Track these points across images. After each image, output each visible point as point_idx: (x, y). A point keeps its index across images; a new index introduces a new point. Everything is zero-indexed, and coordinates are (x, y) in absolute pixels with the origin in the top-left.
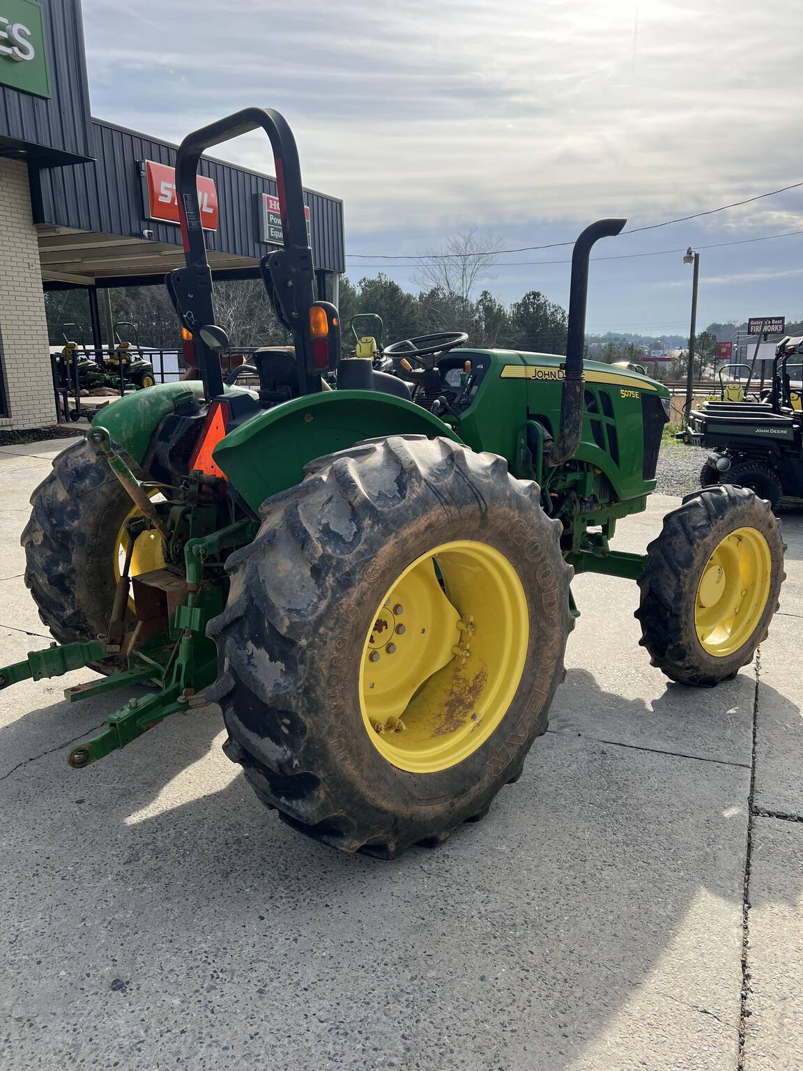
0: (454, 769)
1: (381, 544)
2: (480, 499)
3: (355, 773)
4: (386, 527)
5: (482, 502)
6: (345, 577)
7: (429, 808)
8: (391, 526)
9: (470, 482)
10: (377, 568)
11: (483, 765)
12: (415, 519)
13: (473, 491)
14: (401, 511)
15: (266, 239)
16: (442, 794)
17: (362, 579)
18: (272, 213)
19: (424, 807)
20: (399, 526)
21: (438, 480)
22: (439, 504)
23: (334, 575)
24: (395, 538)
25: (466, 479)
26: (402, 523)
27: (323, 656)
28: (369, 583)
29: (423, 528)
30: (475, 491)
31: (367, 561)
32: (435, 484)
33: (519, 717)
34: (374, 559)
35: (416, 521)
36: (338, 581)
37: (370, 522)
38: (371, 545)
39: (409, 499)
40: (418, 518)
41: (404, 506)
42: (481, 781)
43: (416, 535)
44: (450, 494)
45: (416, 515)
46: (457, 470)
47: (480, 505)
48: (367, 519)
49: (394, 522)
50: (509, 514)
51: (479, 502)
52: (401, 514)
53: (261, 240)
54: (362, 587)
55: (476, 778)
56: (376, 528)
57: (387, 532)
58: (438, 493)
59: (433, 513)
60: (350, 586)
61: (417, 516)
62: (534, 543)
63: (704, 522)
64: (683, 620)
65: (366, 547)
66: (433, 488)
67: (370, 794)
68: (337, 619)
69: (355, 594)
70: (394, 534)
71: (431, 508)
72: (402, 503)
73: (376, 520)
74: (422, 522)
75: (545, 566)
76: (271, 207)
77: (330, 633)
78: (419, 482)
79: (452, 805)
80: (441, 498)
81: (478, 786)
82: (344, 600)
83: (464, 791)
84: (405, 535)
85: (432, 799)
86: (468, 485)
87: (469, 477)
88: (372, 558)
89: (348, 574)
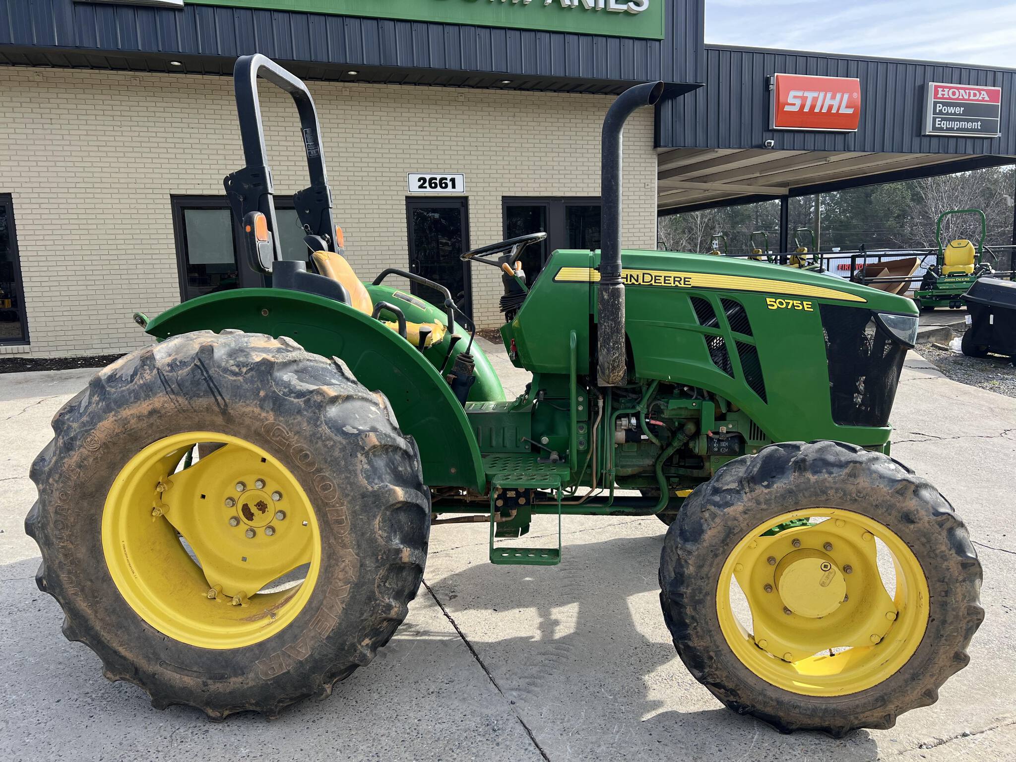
0: (221, 653)
1: (101, 419)
2: (216, 394)
3: (89, 612)
4: (108, 406)
5: (219, 398)
6: (69, 441)
7: (178, 676)
8: (113, 405)
9: (209, 376)
10: (96, 439)
11: (252, 662)
12: (135, 402)
13: (209, 385)
14: (124, 393)
15: (928, 130)
16: (195, 669)
17: (81, 446)
18: (939, 103)
19: (169, 672)
20: (119, 406)
21: (172, 371)
22: (165, 392)
23: (63, 438)
24: (114, 415)
25: (205, 373)
26: (123, 404)
27: (51, 502)
28: (89, 451)
29: (146, 412)
30: (212, 385)
31: (86, 431)
32: (165, 374)
33: (302, 631)
34: (93, 431)
35: (137, 405)
36: (64, 443)
37: (98, 399)
38: (92, 419)
39: (136, 383)
40: (139, 402)
41: (128, 389)
42: (245, 676)
43: (140, 418)
44: (179, 385)
45: (137, 398)
46: (199, 364)
47: (216, 400)
48: (96, 396)
49: (116, 402)
50: (260, 414)
51: (215, 397)
52: (123, 396)
53: (923, 134)
54: (81, 453)
55: (240, 671)
56: (101, 404)
57: (108, 409)
58: (165, 382)
59: (156, 399)
60: (72, 450)
61: (140, 400)
62: (302, 450)
63: (733, 486)
64: (688, 612)
65: (88, 419)
66: (162, 377)
67: (105, 634)
68: (61, 475)
69: (75, 457)
70: (113, 413)
71: (155, 394)
72: (128, 387)
73: (103, 397)
74: (144, 407)
75: (323, 478)
76: (940, 95)
77: (56, 485)
78: (151, 370)
79: (205, 684)
80: (167, 386)
81: (240, 679)
82: (66, 460)
83: (221, 678)
84: (125, 416)
85: (182, 668)
86: (205, 379)
87: (210, 372)
88: (91, 429)
89: (72, 439)
